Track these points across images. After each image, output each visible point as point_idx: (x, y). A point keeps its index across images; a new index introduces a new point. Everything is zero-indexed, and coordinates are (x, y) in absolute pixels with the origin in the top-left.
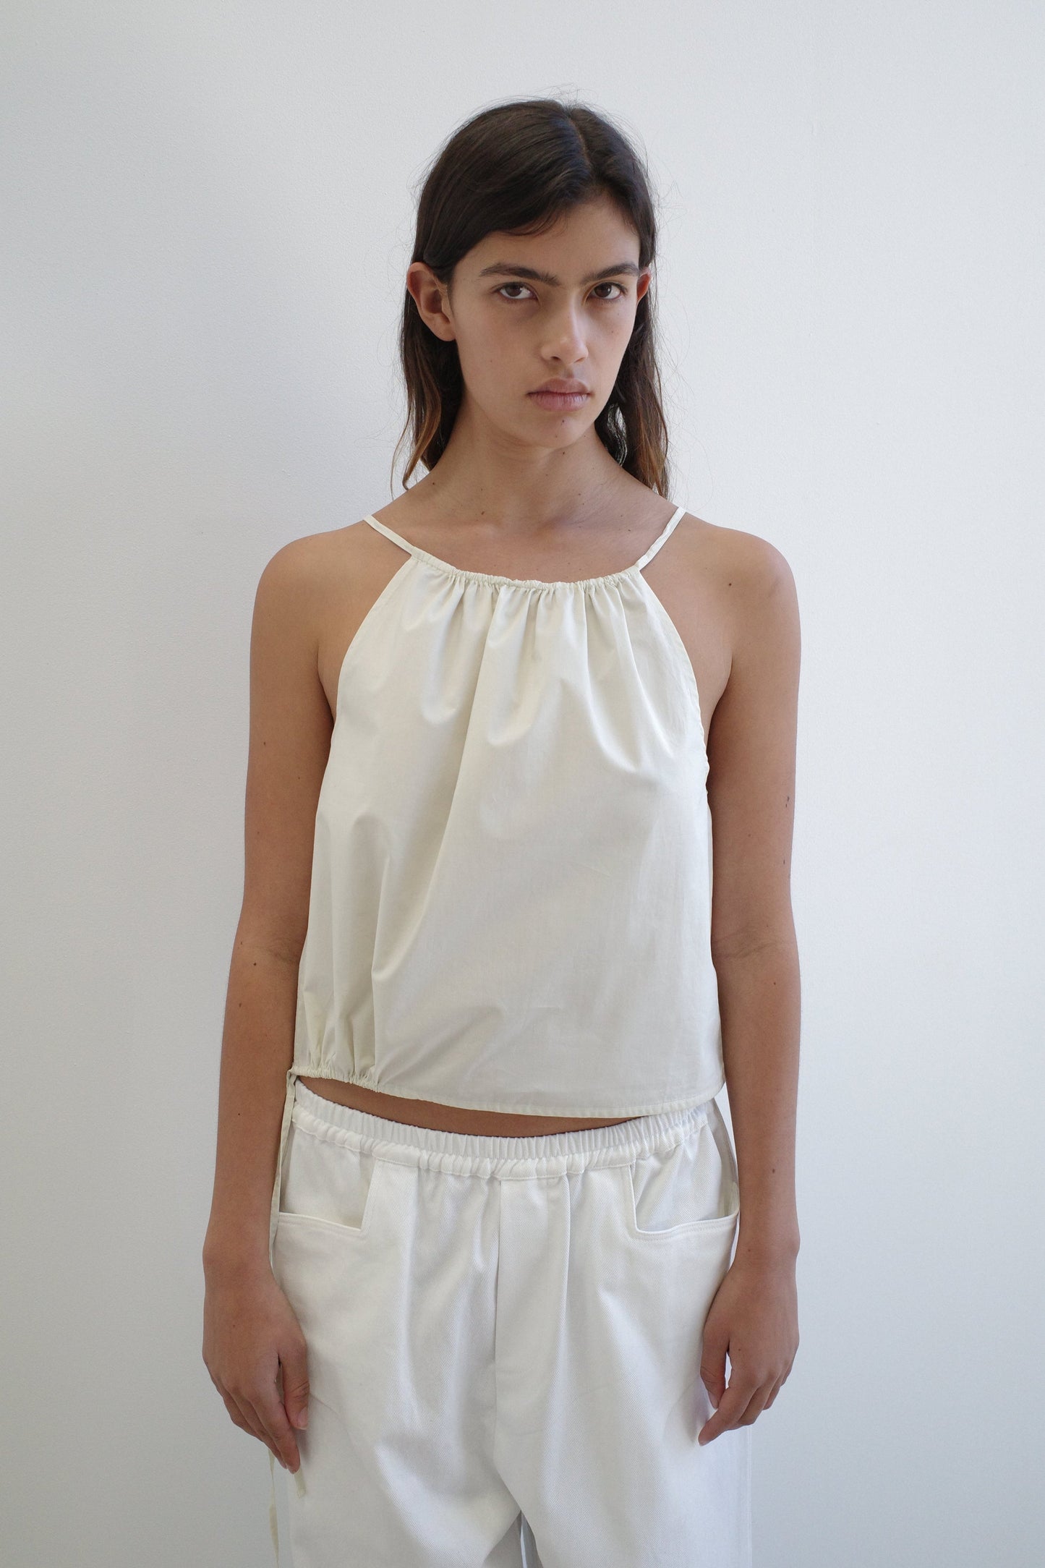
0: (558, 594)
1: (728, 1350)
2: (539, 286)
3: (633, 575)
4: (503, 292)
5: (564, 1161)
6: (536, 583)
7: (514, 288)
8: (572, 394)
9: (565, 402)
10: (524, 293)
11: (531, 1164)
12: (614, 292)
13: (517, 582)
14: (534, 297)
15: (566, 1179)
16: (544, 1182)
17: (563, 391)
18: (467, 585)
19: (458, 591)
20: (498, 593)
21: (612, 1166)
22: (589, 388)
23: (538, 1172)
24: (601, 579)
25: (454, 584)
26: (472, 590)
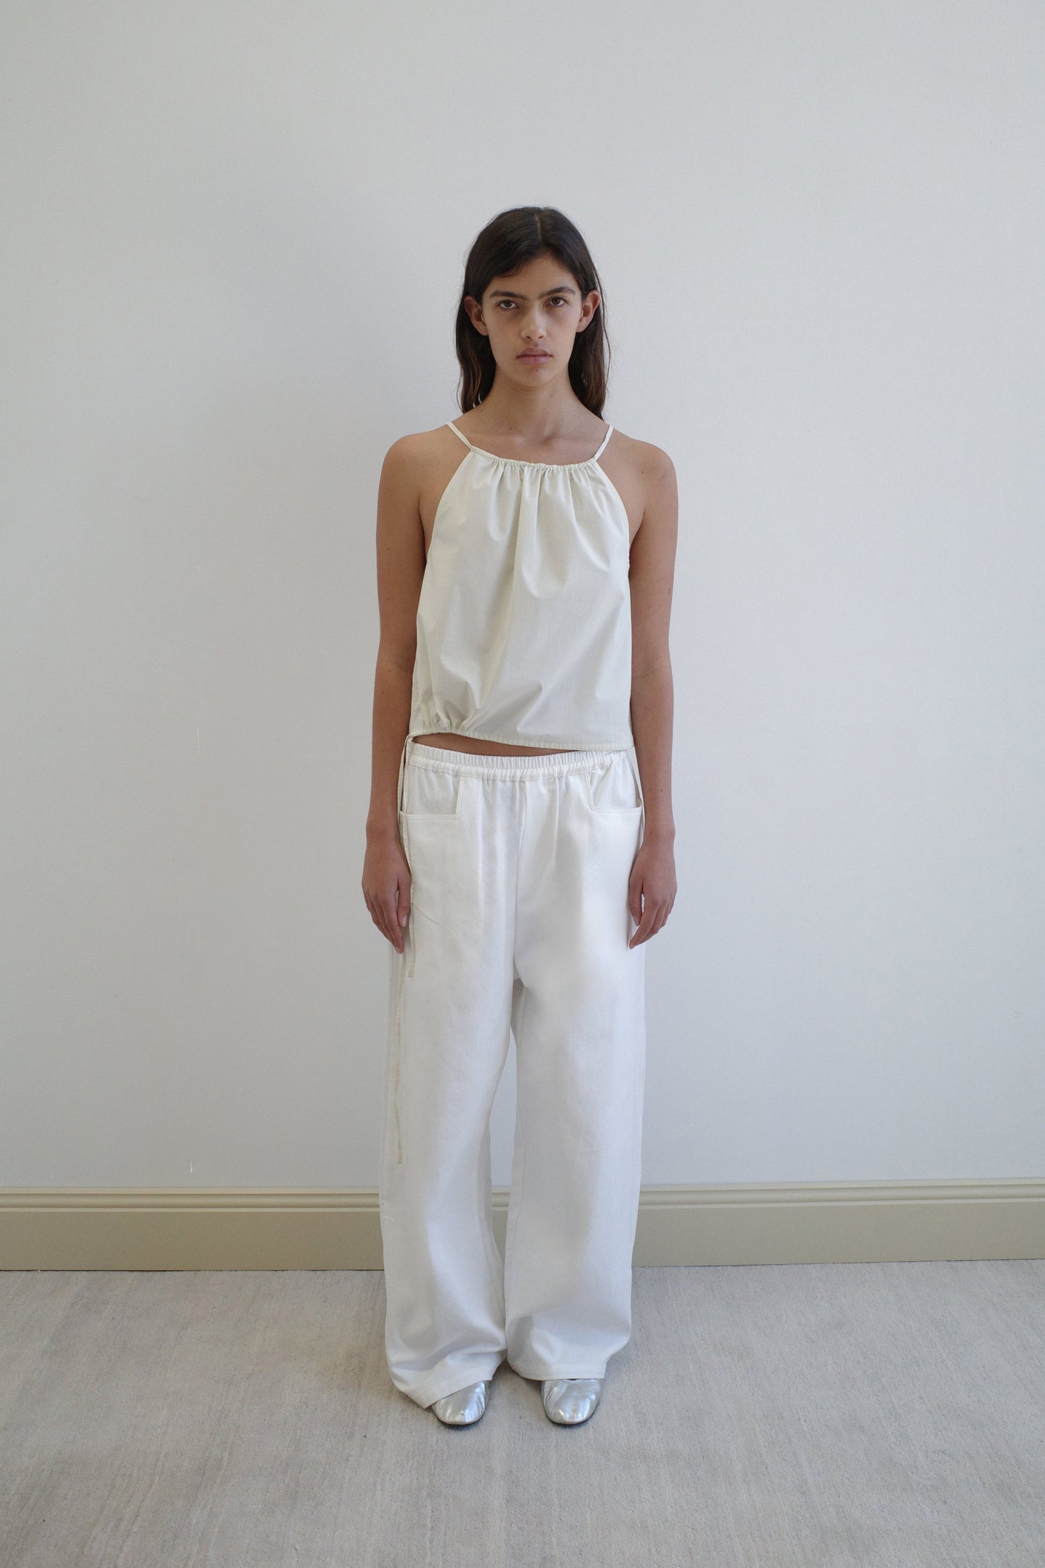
0: (555, 471)
1: (642, 892)
2: (519, 301)
3: (593, 462)
4: (503, 305)
5: (556, 769)
6: (543, 465)
7: (508, 303)
8: (539, 355)
9: (535, 360)
10: (513, 305)
11: (540, 771)
12: (562, 302)
13: (533, 464)
14: (517, 307)
15: (557, 779)
16: (546, 781)
17: (533, 354)
18: (505, 466)
19: (501, 470)
20: (523, 471)
21: (579, 772)
22: (549, 351)
23: (544, 775)
24: (577, 465)
25: (498, 466)
26: (508, 468)
